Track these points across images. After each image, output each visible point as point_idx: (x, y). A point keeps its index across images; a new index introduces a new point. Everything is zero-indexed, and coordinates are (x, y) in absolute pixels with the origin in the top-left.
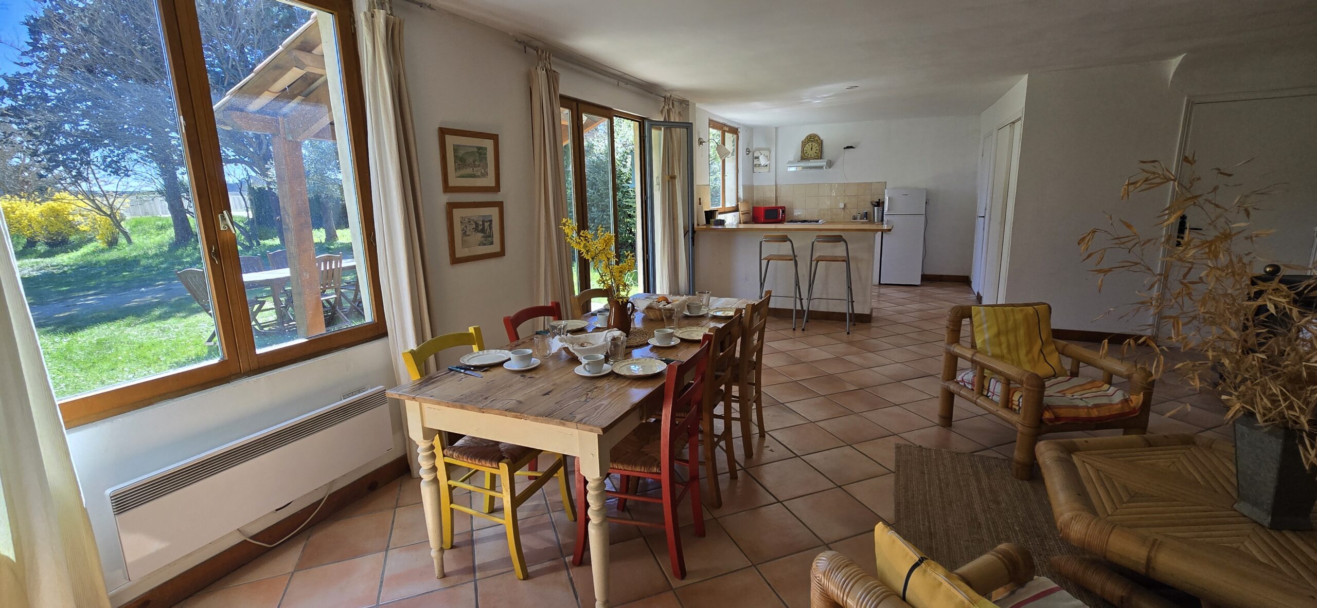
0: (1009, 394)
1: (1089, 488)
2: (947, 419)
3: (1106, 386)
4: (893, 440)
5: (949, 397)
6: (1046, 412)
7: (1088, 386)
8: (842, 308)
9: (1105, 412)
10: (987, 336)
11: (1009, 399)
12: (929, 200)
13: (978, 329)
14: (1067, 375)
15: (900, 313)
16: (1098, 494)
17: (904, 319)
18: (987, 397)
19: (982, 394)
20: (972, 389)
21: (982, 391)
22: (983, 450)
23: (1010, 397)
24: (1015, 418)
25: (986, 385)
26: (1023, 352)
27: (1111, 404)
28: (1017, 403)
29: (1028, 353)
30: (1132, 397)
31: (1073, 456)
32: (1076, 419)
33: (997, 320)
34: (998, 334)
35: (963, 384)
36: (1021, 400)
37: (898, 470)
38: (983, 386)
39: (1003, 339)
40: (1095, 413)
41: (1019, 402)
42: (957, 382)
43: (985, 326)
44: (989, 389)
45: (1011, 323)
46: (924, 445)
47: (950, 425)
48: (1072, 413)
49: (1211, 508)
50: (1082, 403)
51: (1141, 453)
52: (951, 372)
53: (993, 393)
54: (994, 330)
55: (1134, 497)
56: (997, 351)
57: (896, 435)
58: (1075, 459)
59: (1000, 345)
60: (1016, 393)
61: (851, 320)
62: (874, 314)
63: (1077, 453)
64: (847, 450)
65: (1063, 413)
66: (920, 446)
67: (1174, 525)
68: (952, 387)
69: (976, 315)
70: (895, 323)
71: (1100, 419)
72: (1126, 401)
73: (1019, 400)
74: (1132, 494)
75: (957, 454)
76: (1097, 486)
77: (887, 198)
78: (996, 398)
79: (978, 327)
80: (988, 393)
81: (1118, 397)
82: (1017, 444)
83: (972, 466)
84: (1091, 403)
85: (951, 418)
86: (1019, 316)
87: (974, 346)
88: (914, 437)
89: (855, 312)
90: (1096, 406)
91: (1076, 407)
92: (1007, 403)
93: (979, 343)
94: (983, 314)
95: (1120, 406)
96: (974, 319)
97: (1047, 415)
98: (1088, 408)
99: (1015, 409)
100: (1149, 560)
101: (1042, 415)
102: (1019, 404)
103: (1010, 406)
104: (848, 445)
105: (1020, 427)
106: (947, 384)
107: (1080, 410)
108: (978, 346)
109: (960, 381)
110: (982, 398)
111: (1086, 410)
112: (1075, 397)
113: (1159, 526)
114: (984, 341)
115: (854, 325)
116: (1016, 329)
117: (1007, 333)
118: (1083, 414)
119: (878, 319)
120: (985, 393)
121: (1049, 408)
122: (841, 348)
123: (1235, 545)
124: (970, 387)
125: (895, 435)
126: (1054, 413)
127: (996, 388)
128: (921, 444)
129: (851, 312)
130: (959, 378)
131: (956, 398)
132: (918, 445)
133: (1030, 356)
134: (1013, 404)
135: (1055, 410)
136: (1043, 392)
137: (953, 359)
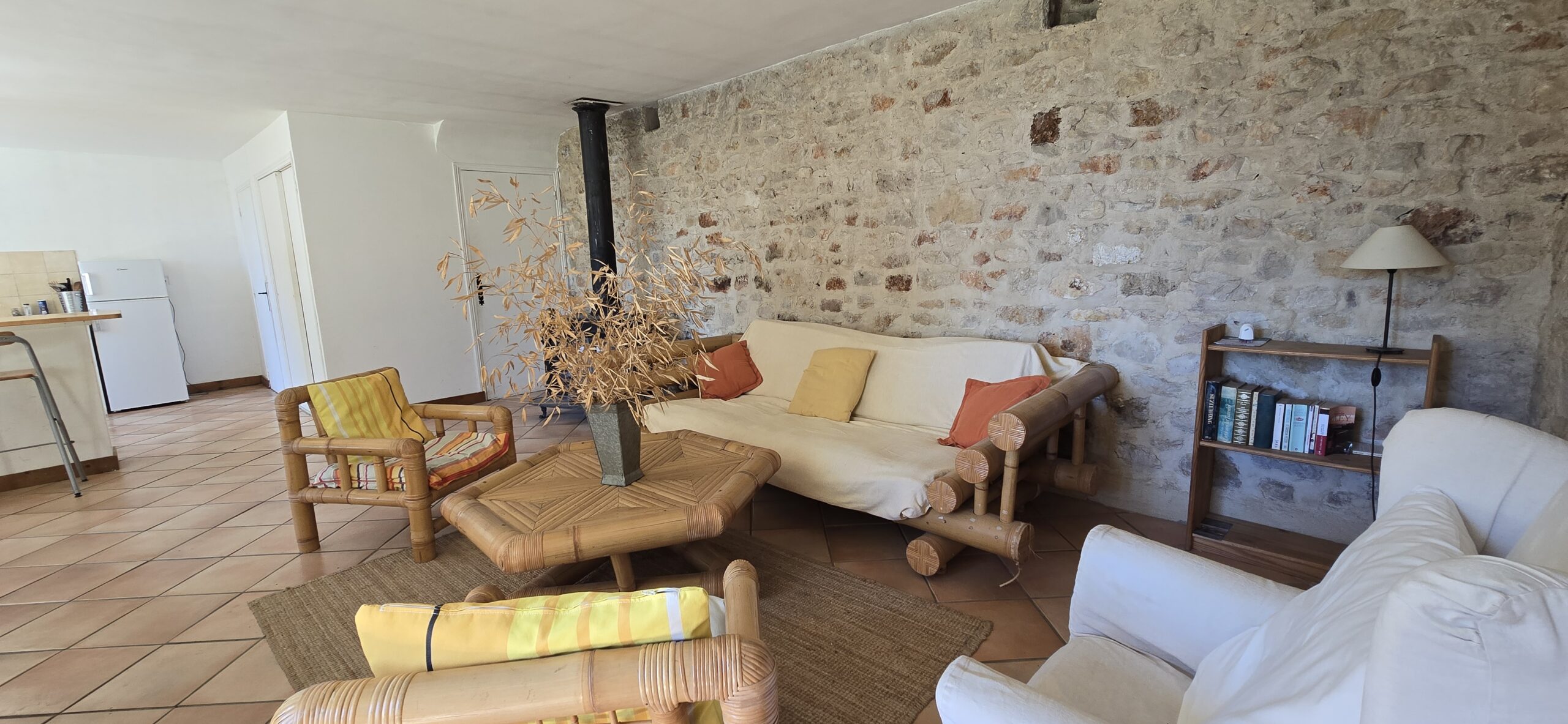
0: (386, 475)
1: (506, 518)
2: (311, 541)
3: (475, 434)
4: (243, 601)
5: (307, 510)
6: (432, 477)
7: (460, 440)
8: (53, 458)
9: (482, 458)
10: (337, 418)
11: (387, 479)
12: (168, 277)
13: (323, 412)
14: (434, 437)
15: (170, 442)
16: (516, 518)
17: (181, 448)
18: (360, 488)
19: (352, 488)
20: (338, 487)
21: (352, 484)
22: (372, 554)
23: (388, 477)
24: (401, 497)
25: (354, 474)
26: (383, 426)
27: (485, 449)
28: (398, 480)
29: (389, 425)
30: (499, 437)
31: (479, 500)
32: (462, 473)
33: (344, 395)
34: (351, 412)
35: (323, 486)
36: (402, 475)
37: (270, 631)
38: (351, 479)
39: (357, 416)
40: (475, 462)
41: (401, 478)
42: (314, 487)
43: (331, 406)
44: (359, 478)
45: (361, 397)
46: (291, 585)
47: (319, 547)
48: (456, 469)
49: (590, 490)
50: (460, 457)
51: (529, 474)
52: (302, 479)
53: (367, 481)
54: (344, 409)
55: (542, 507)
56: (356, 432)
57: (244, 592)
58: (481, 501)
59: (356, 424)
60: (394, 469)
61: (77, 475)
62: (120, 457)
63: (482, 495)
64: (166, 652)
65: (448, 472)
66: (288, 589)
67: (577, 513)
68: (309, 495)
69: (315, 396)
70: (169, 457)
71: (480, 466)
72: (495, 441)
73: (399, 477)
74: (540, 506)
75: (343, 573)
76: (510, 513)
77: (87, 275)
78: (371, 486)
79: (322, 410)
80: (359, 483)
81: (488, 440)
82: (411, 526)
83: (367, 576)
84: (468, 453)
85: (317, 537)
86: (368, 386)
87: (322, 434)
88: (275, 583)
89: (81, 460)
90: (474, 455)
91: (458, 462)
92: (388, 485)
93: (329, 428)
94: (324, 392)
95: (492, 447)
96: (315, 401)
97: (434, 479)
98: (467, 459)
99: (398, 488)
100: (576, 545)
101: (429, 481)
102: (401, 481)
103: (390, 488)
104: (163, 645)
105: (410, 504)
106: (300, 495)
107: (462, 463)
108: (330, 433)
109: (318, 484)
110: (354, 492)
111: (467, 462)
112: (452, 453)
113: (571, 517)
114: (335, 425)
115: (86, 480)
116: (369, 401)
117: (360, 408)
118: (465, 466)
119: (130, 460)
120: (356, 485)
121: (434, 471)
122: (71, 521)
123: (616, 506)
124: (334, 485)
125: (241, 593)
126: (440, 475)
127: (370, 473)
128: (288, 586)
129: (72, 461)
130: (315, 481)
131: (318, 508)
132: (284, 589)
133: (392, 428)
134: (393, 483)
135: (440, 472)
136: (423, 456)
137: (299, 459)
